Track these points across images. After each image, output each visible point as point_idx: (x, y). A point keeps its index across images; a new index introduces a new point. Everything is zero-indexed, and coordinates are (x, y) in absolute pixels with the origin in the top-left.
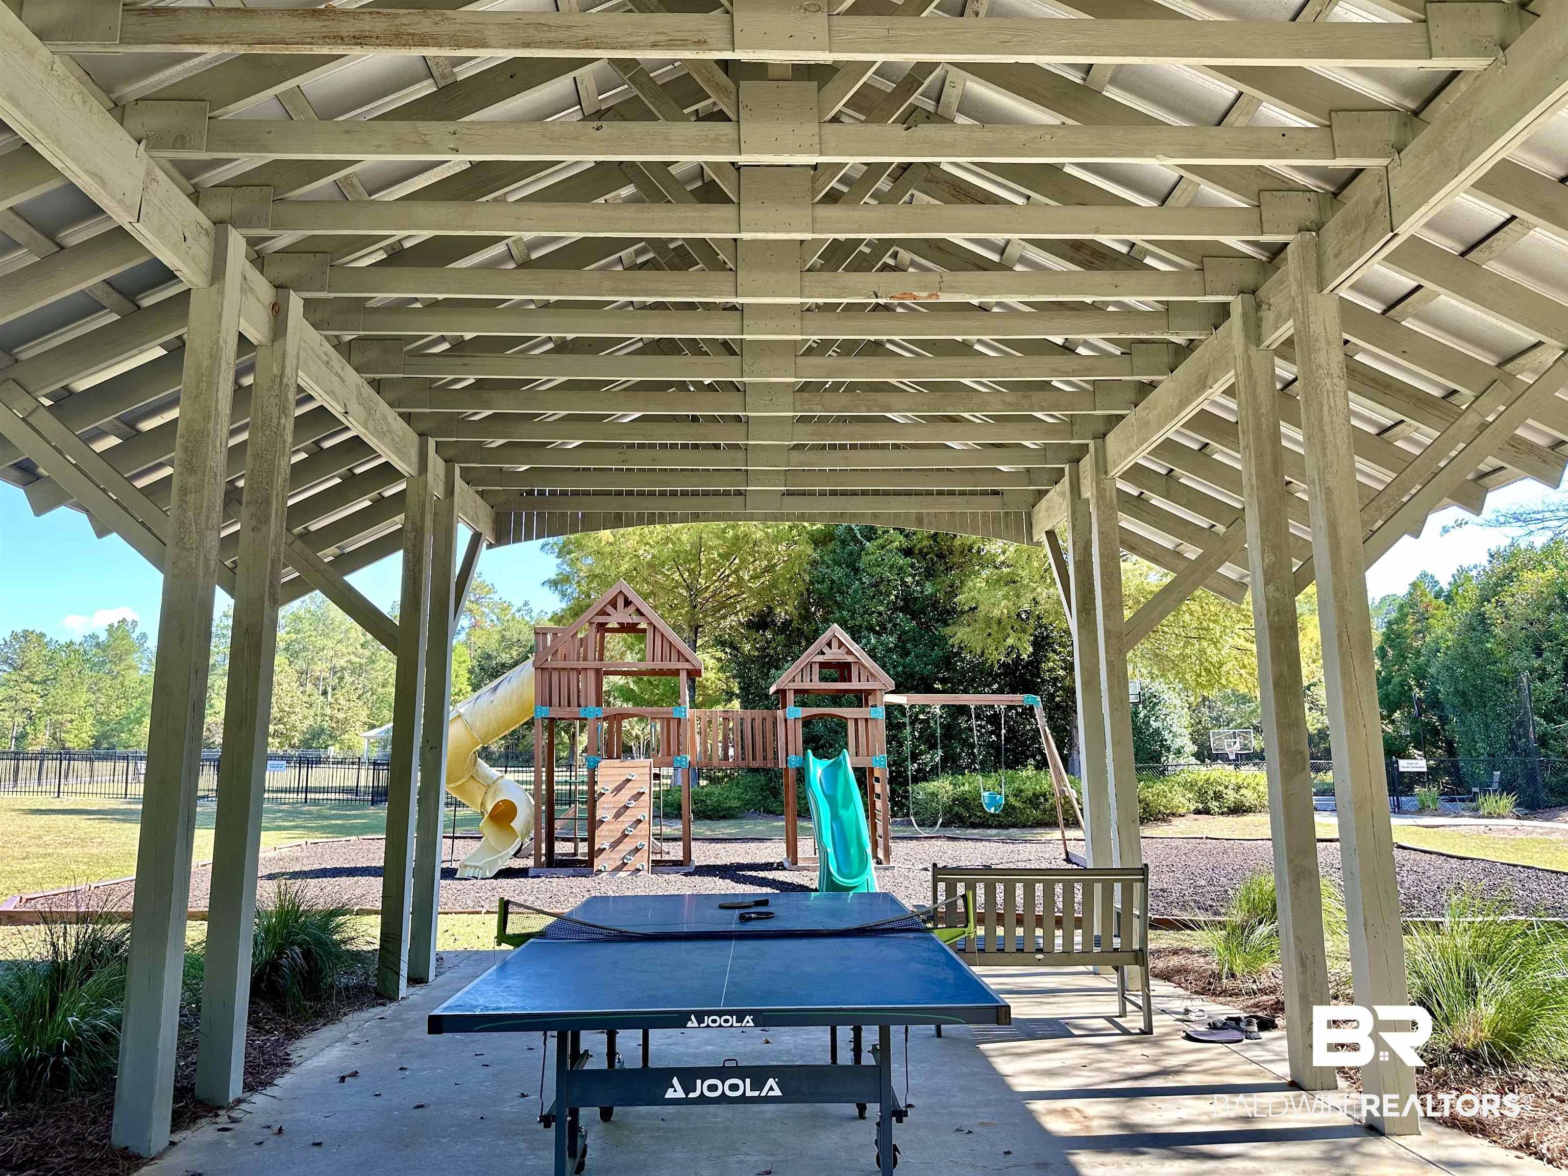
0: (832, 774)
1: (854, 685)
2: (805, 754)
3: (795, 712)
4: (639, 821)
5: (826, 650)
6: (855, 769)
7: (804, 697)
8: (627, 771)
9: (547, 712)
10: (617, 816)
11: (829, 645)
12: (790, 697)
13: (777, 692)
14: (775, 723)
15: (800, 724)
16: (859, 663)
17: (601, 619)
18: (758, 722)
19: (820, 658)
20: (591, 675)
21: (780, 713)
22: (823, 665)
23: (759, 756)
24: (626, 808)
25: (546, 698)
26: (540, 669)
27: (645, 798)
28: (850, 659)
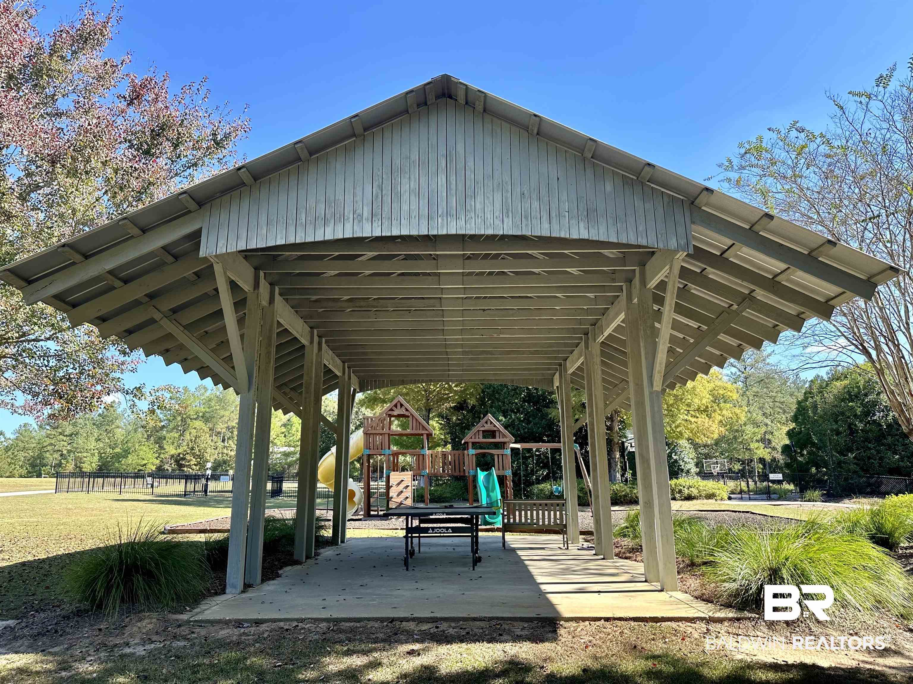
0: (488, 478)
1: (497, 440)
2: (476, 469)
3: (472, 452)
4: (407, 498)
5: (485, 425)
6: (498, 477)
7: (475, 445)
8: (402, 477)
9: (368, 452)
10: (398, 495)
11: (486, 423)
12: (470, 445)
13: (465, 443)
14: (464, 455)
15: (474, 457)
16: (499, 431)
17: (390, 413)
18: (457, 456)
19: (483, 429)
20: (387, 436)
21: (466, 452)
22: (483, 431)
23: (457, 470)
24: (402, 492)
25: (367, 446)
26: (366, 434)
27: (410, 488)
28: (495, 429)
